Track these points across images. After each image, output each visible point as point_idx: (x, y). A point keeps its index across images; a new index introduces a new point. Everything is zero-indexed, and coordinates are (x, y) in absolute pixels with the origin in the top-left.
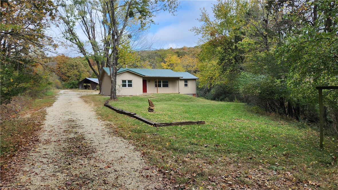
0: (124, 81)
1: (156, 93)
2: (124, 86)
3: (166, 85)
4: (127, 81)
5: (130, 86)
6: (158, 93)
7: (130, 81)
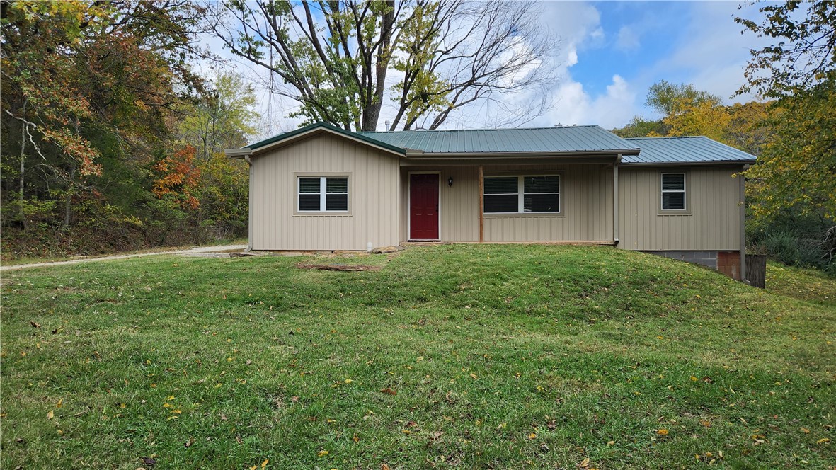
0: (309, 183)
1: (476, 239)
2: (309, 203)
3: (544, 202)
4: (323, 182)
5: (338, 203)
6: (486, 240)
7: (338, 182)
